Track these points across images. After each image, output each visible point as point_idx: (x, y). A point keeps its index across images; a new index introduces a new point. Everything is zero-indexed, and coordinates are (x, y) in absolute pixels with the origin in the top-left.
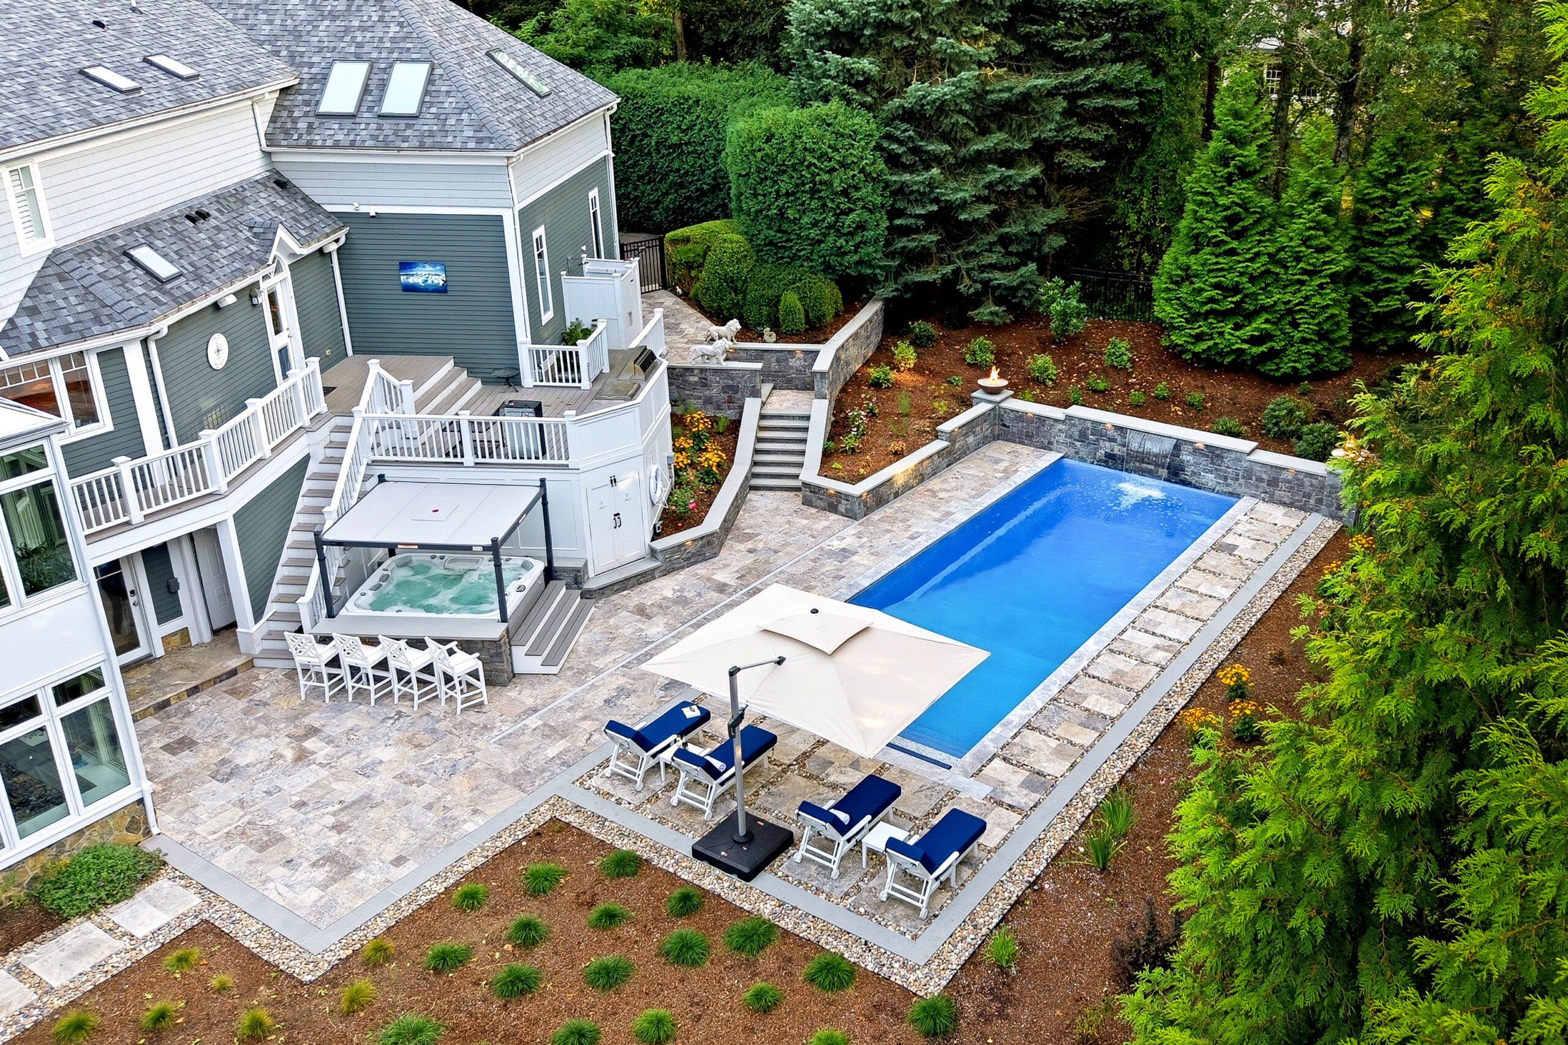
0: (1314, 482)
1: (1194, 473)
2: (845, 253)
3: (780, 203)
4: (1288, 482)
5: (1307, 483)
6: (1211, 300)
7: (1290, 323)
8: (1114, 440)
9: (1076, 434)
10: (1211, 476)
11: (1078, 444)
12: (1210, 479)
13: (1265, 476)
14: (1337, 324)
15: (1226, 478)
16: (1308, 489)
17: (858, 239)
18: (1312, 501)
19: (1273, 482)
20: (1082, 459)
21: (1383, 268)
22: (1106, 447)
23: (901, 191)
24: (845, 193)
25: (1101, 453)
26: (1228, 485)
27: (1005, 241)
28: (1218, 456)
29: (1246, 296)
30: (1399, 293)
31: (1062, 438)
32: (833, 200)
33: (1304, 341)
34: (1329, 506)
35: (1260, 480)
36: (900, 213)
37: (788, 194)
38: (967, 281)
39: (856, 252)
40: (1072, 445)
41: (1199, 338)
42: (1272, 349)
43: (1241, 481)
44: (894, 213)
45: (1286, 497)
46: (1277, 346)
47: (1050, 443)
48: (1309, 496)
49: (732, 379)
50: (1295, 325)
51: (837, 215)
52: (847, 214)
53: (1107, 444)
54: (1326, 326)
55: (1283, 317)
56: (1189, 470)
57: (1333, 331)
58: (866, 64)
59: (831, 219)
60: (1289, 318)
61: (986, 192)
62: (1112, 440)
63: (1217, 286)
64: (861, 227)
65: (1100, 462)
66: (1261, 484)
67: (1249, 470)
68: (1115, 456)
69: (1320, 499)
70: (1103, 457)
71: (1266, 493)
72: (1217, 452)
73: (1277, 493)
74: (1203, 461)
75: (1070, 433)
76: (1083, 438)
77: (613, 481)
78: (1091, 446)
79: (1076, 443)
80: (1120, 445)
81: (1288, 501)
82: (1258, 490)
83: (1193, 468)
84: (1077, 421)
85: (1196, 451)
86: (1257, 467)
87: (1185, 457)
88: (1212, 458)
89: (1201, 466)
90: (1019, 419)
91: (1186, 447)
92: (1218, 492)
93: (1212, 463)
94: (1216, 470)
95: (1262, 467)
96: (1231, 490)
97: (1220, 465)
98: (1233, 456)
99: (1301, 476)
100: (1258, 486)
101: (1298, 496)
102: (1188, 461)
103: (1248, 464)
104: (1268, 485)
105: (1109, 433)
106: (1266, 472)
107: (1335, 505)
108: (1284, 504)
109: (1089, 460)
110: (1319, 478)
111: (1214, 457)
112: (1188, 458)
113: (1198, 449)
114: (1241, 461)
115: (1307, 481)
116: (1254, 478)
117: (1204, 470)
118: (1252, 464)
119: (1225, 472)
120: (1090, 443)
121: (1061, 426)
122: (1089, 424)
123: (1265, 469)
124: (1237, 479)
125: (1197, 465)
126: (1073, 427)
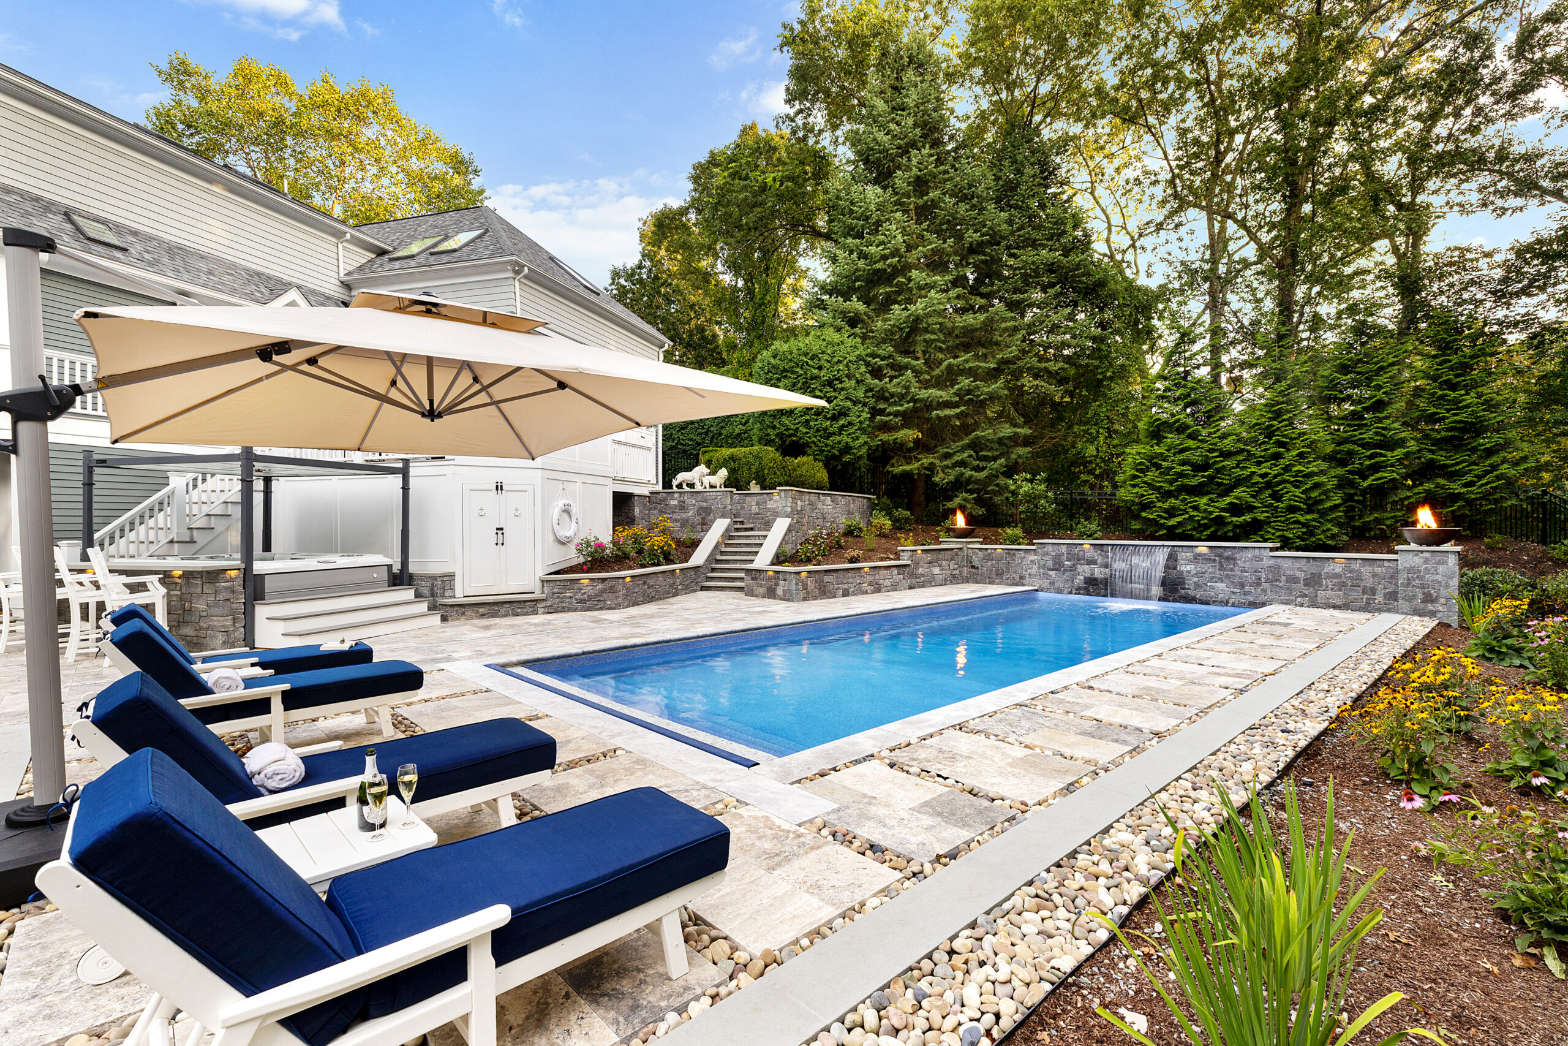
1: (1198, 586)
4: (1336, 576)
5: (1367, 575)
6: (1181, 475)
7: (1270, 496)
8: (1094, 562)
9: (1050, 563)
10: (1221, 585)
11: (1052, 573)
12: (1221, 589)
13: (1301, 575)
14: (1325, 493)
15: (1242, 586)
16: (1368, 582)
17: (841, 422)
18: (1379, 599)
19: (1313, 581)
20: (1059, 591)
21: (1365, 445)
22: (1085, 570)
23: (882, 396)
24: (830, 383)
25: (1079, 580)
26: (1245, 594)
27: (975, 446)
28: (1228, 558)
29: (1218, 471)
30: (1392, 465)
31: (1034, 570)
32: (821, 391)
33: (1292, 509)
34: (1410, 599)
35: (1293, 579)
36: (882, 412)
38: (941, 475)
39: (840, 434)
40: (1047, 577)
41: (1171, 513)
42: (1254, 519)
43: (1266, 586)
44: (875, 412)
45: (1337, 597)
46: (1261, 516)
47: (1022, 578)
48: (1373, 591)
49: (706, 501)
50: (1276, 496)
53: (1086, 567)
54: (1314, 494)
55: (1261, 490)
56: (1190, 582)
57: (1321, 501)
60: (1270, 492)
61: (957, 399)
62: (1091, 562)
63: (1184, 463)
64: (843, 413)
65: (1078, 591)
66: (1294, 586)
67: (1275, 571)
68: (1095, 579)
69: (1392, 596)
70: (1082, 584)
71: (1306, 596)
72: (1226, 554)
73: (1321, 594)
74: (1209, 568)
75: (1042, 563)
76: (1058, 566)
77: (499, 488)
78: (1068, 573)
79: (1050, 573)
80: (1101, 566)
81: (1339, 602)
82: (1290, 594)
83: (1196, 579)
84: (1050, 548)
85: (1197, 557)
86: (1286, 564)
87: (1185, 567)
88: (1220, 562)
89: (1207, 575)
90: (989, 558)
91: (1184, 556)
92: (1233, 605)
93: (1221, 568)
94: (1228, 577)
95: (1294, 562)
96: (1251, 599)
97: (1232, 570)
98: (1249, 554)
99: (1356, 566)
100: (1290, 590)
101: (1354, 595)
102: (1189, 572)
103: (1272, 562)
104: (1305, 585)
105: (1088, 555)
106: (1300, 569)
107: (1420, 596)
108: (1335, 607)
109: (1066, 591)
110: (1386, 564)
111: (1224, 561)
112: (1188, 567)
113: (1200, 555)
114: (1262, 560)
115: (1366, 571)
116: (1283, 578)
117: (1211, 579)
118: (1279, 560)
119: (1240, 578)
120: (1065, 570)
121: (1033, 557)
122: (1064, 549)
123: (1297, 564)
124: (1259, 584)
125: (1200, 574)
126: (1048, 554)
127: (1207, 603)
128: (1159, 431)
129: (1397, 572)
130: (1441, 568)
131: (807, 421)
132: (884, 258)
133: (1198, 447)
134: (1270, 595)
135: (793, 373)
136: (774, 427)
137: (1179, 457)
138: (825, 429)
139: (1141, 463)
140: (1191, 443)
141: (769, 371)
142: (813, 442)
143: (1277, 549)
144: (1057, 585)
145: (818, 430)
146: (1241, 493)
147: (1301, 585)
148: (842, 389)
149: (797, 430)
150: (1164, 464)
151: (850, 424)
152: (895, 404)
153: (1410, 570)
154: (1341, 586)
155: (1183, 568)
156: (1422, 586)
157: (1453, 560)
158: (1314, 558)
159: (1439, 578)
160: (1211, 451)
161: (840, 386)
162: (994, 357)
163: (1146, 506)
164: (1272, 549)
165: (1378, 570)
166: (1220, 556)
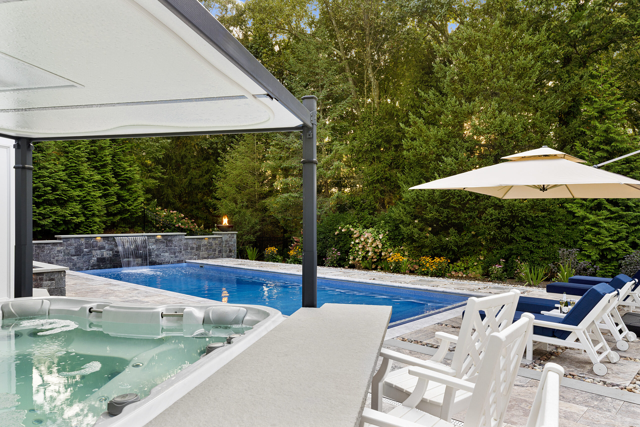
0: (217, 242)
1: (157, 255)
4: (205, 245)
5: (214, 244)
8: (103, 248)
9: (73, 251)
10: (167, 254)
11: (75, 258)
12: (167, 256)
13: (195, 246)
15: (175, 253)
16: (214, 247)
18: (217, 253)
19: (198, 248)
20: (80, 269)
22: (97, 254)
26: (176, 257)
28: (169, 241)
31: (61, 257)
34: (226, 252)
35: (192, 248)
40: (70, 260)
43: (183, 252)
45: (205, 254)
48: (215, 250)
53: (98, 252)
56: (154, 254)
62: (101, 248)
65: (93, 267)
66: (193, 251)
67: (186, 245)
68: (104, 258)
69: (220, 252)
70: (96, 263)
71: (196, 255)
72: (169, 239)
73: (201, 253)
74: (162, 246)
75: (67, 252)
76: (79, 252)
78: (86, 257)
79: (73, 258)
80: (108, 250)
81: (206, 256)
82: (191, 255)
83: (156, 252)
84: (73, 241)
85: (157, 241)
86: (190, 242)
88: (166, 243)
89: (161, 250)
91: (151, 240)
92: (171, 264)
93: (167, 246)
94: (169, 249)
96: (178, 259)
97: (171, 246)
98: (177, 238)
99: (211, 241)
100: (191, 253)
101: (210, 253)
102: (153, 249)
103: (185, 241)
104: (196, 250)
105: (99, 244)
106: (195, 243)
107: (228, 251)
108: (205, 258)
109: (85, 268)
110: (219, 239)
111: (167, 241)
112: (153, 246)
113: (158, 240)
114: (182, 240)
115: (213, 242)
116: (189, 248)
117: (163, 252)
118: (188, 240)
119: (174, 250)
120: (84, 255)
121: (59, 248)
122: (83, 241)
123: (194, 242)
124: (181, 252)
125: (158, 249)
126: (71, 245)
127: (161, 264)
129: (222, 242)
130: (233, 239)
134: (185, 257)
143: (187, 235)
144: (78, 266)
147: (195, 250)
153: (226, 241)
154: (207, 249)
155: (150, 247)
157: (235, 236)
158: (199, 239)
159: (232, 243)
164: (185, 235)
166: (166, 240)
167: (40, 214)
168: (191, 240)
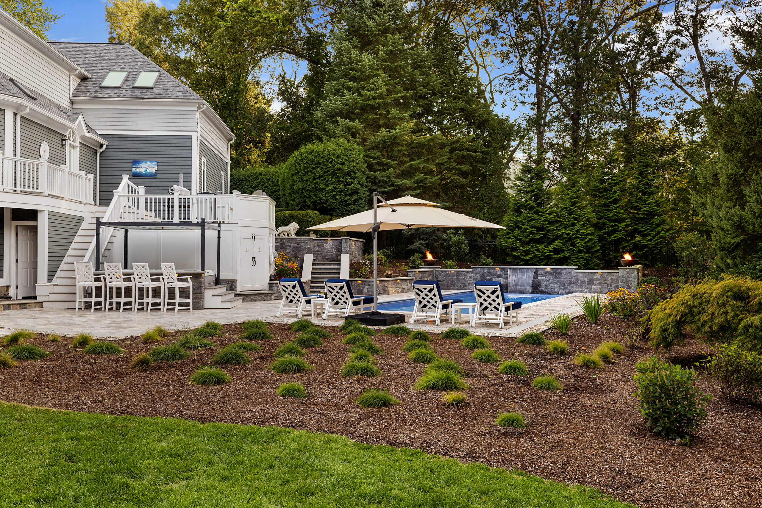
1: (546, 285)
2: (349, 204)
3: (316, 181)
4: (598, 279)
5: (609, 279)
6: (531, 233)
7: (571, 245)
8: (501, 277)
9: (480, 278)
10: (556, 285)
12: (556, 287)
13: (586, 279)
14: (594, 243)
15: (564, 285)
16: (609, 282)
17: (356, 197)
18: (613, 288)
19: (591, 282)
21: (610, 220)
23: (374, 181)
24: (349, 174)
26: (566, 289)
28: (558, 273)
29: (548, 231)
30: (621, 231)
31: (472, 281)
32: (343, 178)
33: (580, 251)
35: (583, 282)
37: (320, 177)
39: (354, 204)
41: (527, 253)
42: (564, 256)
43: (573, 285)
45: (598, 288)
46: (567, 255)
47: (465, 285)
48: (611, 285)
50: (573, 245)
51: (345, 186)
52: (350, 185)
53: (497, 279)
54: (589, 244)
55: (567, 241)
56: (543, 285)
57: (592, 248)
58: (357, 123)
59: (342, 186)
60: (571, 242)
61: (415, 185)
62: (499, 277)
63: (532, 227)
64: (356, 192)
66: (583, 284)
67: (577, 278)
68: (502, 285)
69: (617, 287)
71: (587, 288)
72: (558, 271)
73: (593, 287)
74: (551, 278)
75: (476, 278)
76: (483, 279)
77: (254, 237)
80: (504, 278)
81: (599, 290)
82: (582, 288)
83: (546, 283)
84: (479, 270)
85: (546, 273)
86: (581, 275)
87: (541, 278)
88: (555, 275)
89: (550, 281)
90: (447, 275)
91: (541, 272)
92: (561, 294)
93: (556, 278)
94: (559, 281)
95: (583, 275)
96: (568, 290)
97: (560, 278)
98: (567, 271)
99: (605, 275)
100: (582, 286)
101: (604, 287)
102: (543, 280)
103: (575, 274)
104: (588, 284)
105: (498, 273)
106: (585, 277)
107: (626, 287)
110: (615, 274)
111: (557, 274)
113: (547, 272)
114: (572, 274)
115: (609, 277)
116: (580, 282)
117: (552, 283)
118: (578, 274)
119: (563, 282)
121: (470, 275)
122: (486, 270)
123: (585, 275)
124: (570, 284)
125: (548, 281)
126: (478, 273)
127: (550, 294)
128: (519, 208)
129: (619, 277)
130: (633, 275)
131: (334, 196)
132: (374, 98)
133: (539, 219)
134: (575, 289)
135: (324, 165)
136: (310, 197)
137: (530, 224)
138: (346, 201)
139: (511, 226)
140: (535, 216)
141: (307, 163)
142: (338, 208)
143: (577, 269)
145: (341, 201)
146: (558, 243)
147: (586, 284)
148: (356, 177)
149: (327, 200)
150: (523, 227)
151: (360, 198)
152: (381, 186)
153: (623, 276)
154: (600, 284)
156: (627, 283)
157: (636, 272)
158: (591, 273)
159: (632, 279)
160: (545, 221)
161: (354, 175)
162: (433, 161)
163: (514, 249)
164: (576, 269)
165: (613, 277)
166: (555, 272)
167: (524, 251)
168: (581, 274)
